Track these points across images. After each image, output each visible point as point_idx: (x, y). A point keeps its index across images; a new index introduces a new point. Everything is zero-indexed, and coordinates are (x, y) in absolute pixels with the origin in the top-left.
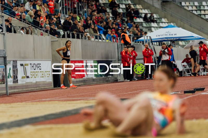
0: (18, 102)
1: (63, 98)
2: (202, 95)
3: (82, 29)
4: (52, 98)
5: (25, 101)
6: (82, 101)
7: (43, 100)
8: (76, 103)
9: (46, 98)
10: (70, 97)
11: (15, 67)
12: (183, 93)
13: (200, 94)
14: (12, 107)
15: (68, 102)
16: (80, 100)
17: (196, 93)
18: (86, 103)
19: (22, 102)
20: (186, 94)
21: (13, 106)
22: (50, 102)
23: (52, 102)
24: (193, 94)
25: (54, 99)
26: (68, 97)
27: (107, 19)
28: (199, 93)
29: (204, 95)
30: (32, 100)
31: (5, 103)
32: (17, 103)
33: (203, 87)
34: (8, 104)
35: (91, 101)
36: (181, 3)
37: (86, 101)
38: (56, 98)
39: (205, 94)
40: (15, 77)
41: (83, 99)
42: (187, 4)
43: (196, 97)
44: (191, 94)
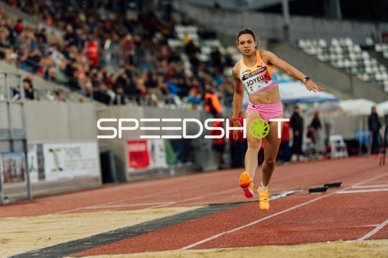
0: (48, 213)
1: (118, 204)
2: (338, 194)
3: (143, 88)
4: (100, 206)
5: (60, 210)
6: (149, 210)
7: (87, 208)
8: (140, 213)
9: (92, 205)
10: (129, 202)
11: (40, 154)
12: (307, 192)
13: (334, 193)
14: (40, 223)
15: (128, 212)
16: (145, 207)
17: (328, 191)
18: (156, 213)
19: (53, 212)
20: (312, 194)
21: (41, 221)
22: (99, 213)
23: (102, 212)
24: (324, 193)
25: (104, 207)
26: (126, 202)
27: (183, 71)
28: (332, 191)
29: (340, 194)
30: (69, 209)
31: (28, 215)
32: (46, 214)
33: (339, 181)
34: (32, 218)
35: (163, 209)
36: (297, 43)
37: (156, 210)
38: (107, 205)
39: (343, 194)
40: (41, 171)
41: (150, 206)
42: (308, 43)
43: (328, 198)
44: (320, 193)
